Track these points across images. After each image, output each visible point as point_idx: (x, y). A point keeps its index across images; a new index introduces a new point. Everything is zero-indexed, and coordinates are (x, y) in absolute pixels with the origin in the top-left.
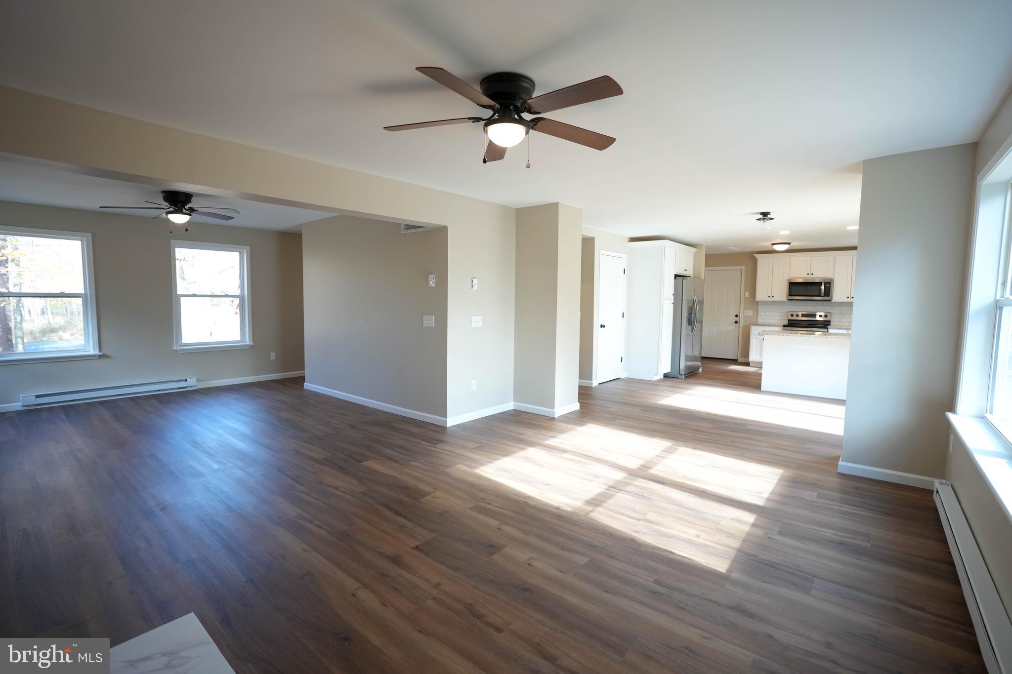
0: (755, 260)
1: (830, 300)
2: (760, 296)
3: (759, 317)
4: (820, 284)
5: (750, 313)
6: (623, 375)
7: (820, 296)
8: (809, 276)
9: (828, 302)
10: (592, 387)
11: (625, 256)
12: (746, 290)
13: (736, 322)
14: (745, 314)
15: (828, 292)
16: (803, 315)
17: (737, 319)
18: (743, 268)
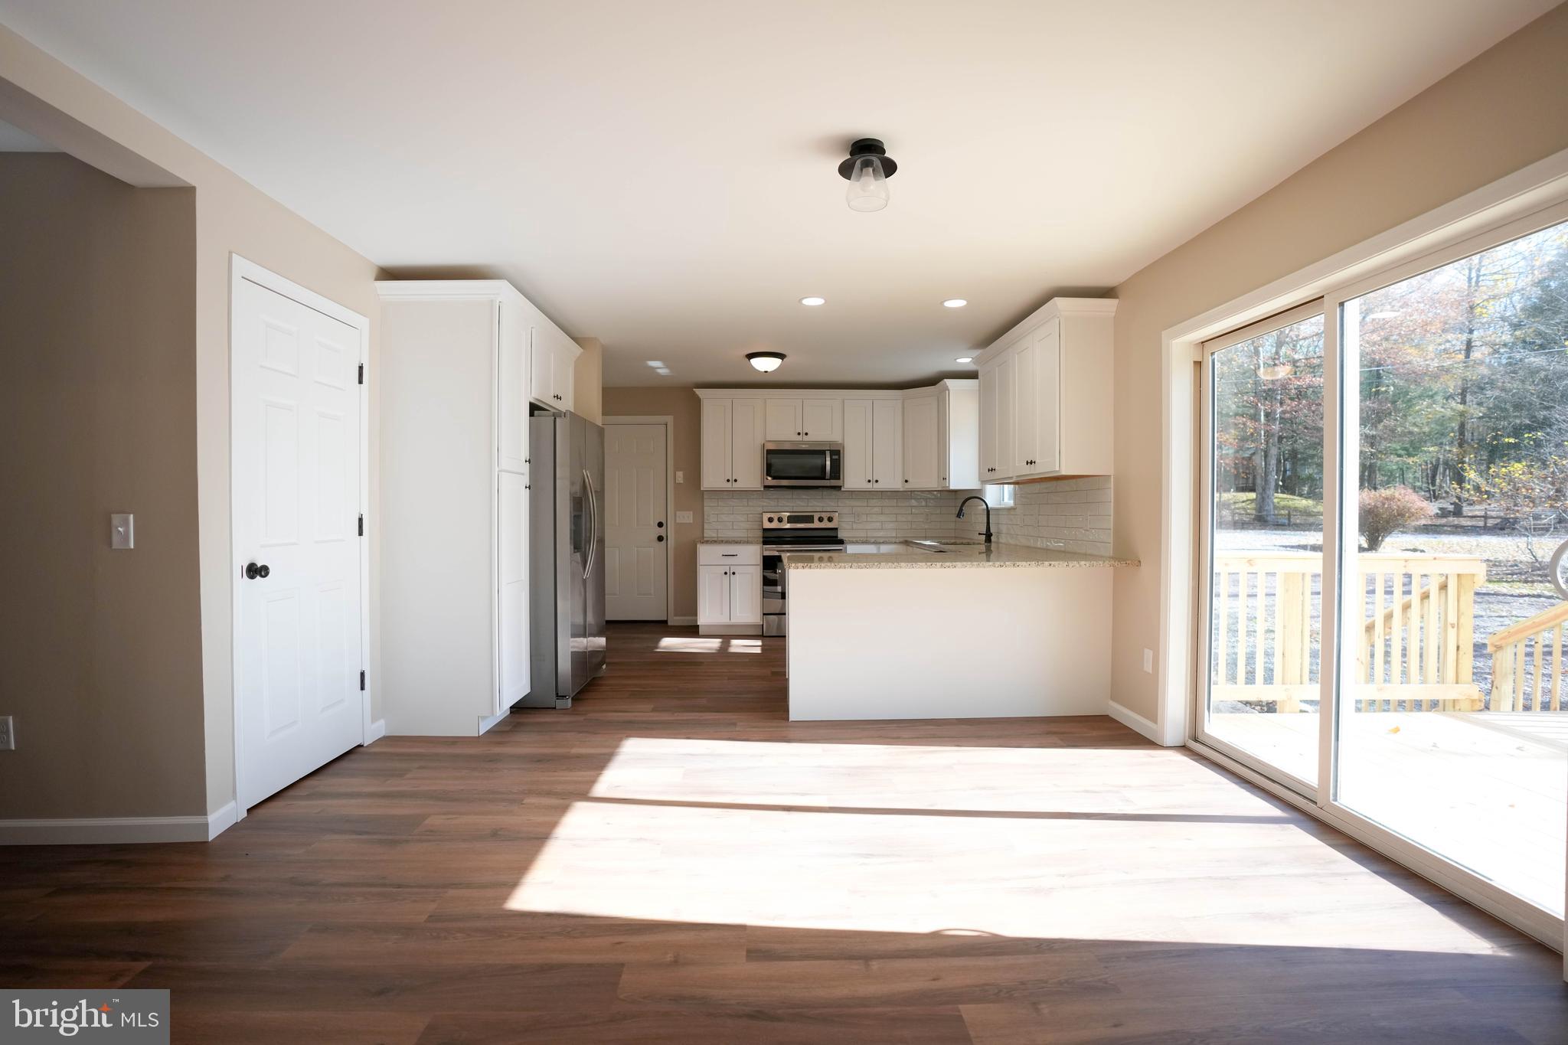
0: (697, 403)
1: (839, 488)
2: (711, 479)
3: (706, 526)
4: (823, 453)
5: (687, 517)
6: (370, 732)
7: (823, 478)
8: (799, 438)
9: (834, 492)
10: (206, 842)
11: (363, 322)
12: (677, 469)
13: (660, 539)
14: (677, 521)
15: (837, 471)
16: (791, 520)
17: (662, 531)
18: (670, 419)
